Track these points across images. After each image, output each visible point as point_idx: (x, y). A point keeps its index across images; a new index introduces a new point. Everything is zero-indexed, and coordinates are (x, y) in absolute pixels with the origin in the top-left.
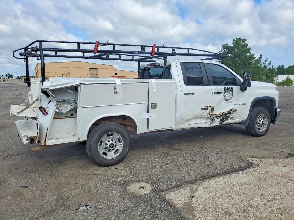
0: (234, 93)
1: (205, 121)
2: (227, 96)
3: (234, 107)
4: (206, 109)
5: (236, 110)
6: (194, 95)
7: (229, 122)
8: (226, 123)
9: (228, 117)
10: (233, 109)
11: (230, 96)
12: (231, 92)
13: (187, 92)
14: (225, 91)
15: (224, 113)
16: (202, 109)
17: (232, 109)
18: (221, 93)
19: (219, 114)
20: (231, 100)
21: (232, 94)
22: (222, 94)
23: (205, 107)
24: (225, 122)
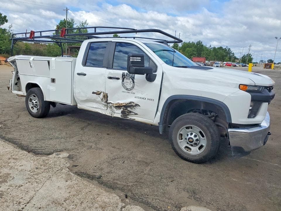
0: (135, 81)
1: (103, 108)
2: (128, 84)
3: (136, 101)
4: (98, 94)
5: (137, 105)
6: (85, 76)
7: (135, 119)
8: (131, 119)
9: (131, 112)
10: (134, 103)
11: (132, 85)
12: (131, 80)
13: (80, 72)
14: (123, 77)
15: (122, 104)
16: (93, 93)
17: (132, 102)
18: (118, 79)
19: (116, 104)
20: (134, 91)
21: (134, 82)
22: (121, 81)
23: (96, 92)
24: (130, 117)
